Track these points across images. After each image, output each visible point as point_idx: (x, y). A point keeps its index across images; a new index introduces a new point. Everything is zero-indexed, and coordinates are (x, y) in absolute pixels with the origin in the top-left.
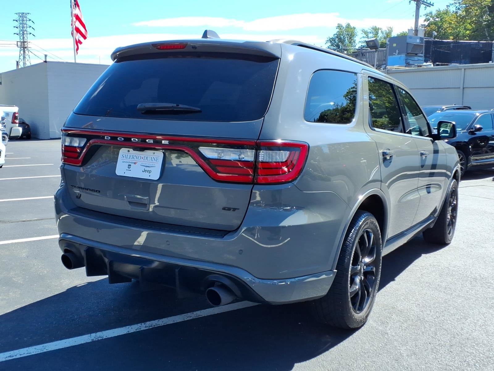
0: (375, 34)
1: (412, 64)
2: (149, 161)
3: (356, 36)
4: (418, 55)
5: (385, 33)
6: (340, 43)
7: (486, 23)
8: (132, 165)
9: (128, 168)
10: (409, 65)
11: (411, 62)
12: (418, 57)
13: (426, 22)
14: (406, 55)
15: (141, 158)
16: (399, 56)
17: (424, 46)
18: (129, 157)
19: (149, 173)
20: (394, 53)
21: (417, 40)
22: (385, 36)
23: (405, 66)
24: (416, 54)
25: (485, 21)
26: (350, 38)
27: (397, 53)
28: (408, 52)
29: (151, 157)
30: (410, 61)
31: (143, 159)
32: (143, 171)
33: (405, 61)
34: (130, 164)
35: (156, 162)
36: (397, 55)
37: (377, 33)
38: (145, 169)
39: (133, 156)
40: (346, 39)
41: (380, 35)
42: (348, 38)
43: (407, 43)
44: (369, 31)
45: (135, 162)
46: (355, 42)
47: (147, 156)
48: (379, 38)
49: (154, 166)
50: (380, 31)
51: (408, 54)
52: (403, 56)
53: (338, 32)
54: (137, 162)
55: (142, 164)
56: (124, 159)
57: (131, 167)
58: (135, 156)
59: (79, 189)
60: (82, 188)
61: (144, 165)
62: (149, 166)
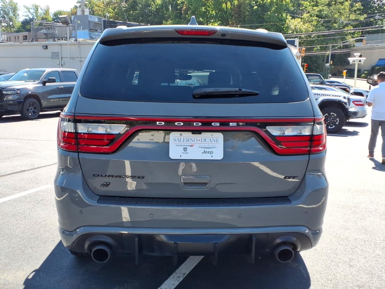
0: (36, 10)
1: (95, 38)
2: (208, 143)
3: (19, 11)
4: (98, 31)
5: (44, 10)
6: (5, 15)
7: (125, 8)
8: (189, 148)
9: (184, 151)
10: (92, 38)
11: (94, 37)
12: (98, 33)
13: (78, 4)
14: (89, 30)
15: (198, 141)
16: (84, 31)
17: (102, 24)
18: (182, 140)
19: (211, 153)
20: (79, 29)
21: (95, 19)
22: (44, 12)
23: (89, 39)
24: (96, 30)
25: (124, 7)
26: (14, 11)
27: (82, 29)
28: (90, 28)
29: (209, 138)
30: (93, 35)
31: (201, 141)
32: (203, 152)
33: (89, 36)
34: (186, 147)
35: (216, 143)
36: (82, 30)
37: (37, 9)
38: (204, 151)
39: (188, 139)
40: (10, 12)
41: (40, 11)
42: (12, 11)
43: (89, 21)
44: (30, 7)
45: (192, 144)
46: (19, 15)
47: (204, 138)
48: (39, 13)
49: (215, 147)
50: (39, 8)
51: (90, 30)
52: (87, 31)
53: (2, 5)
54: (193, 144)
55: (200, 146)
56: (177, 142)
57: (188, 149)
58: (190, 139)
59: (108, 177)
60: (113, 176)
61: (202, 146)
62: (209, 147)
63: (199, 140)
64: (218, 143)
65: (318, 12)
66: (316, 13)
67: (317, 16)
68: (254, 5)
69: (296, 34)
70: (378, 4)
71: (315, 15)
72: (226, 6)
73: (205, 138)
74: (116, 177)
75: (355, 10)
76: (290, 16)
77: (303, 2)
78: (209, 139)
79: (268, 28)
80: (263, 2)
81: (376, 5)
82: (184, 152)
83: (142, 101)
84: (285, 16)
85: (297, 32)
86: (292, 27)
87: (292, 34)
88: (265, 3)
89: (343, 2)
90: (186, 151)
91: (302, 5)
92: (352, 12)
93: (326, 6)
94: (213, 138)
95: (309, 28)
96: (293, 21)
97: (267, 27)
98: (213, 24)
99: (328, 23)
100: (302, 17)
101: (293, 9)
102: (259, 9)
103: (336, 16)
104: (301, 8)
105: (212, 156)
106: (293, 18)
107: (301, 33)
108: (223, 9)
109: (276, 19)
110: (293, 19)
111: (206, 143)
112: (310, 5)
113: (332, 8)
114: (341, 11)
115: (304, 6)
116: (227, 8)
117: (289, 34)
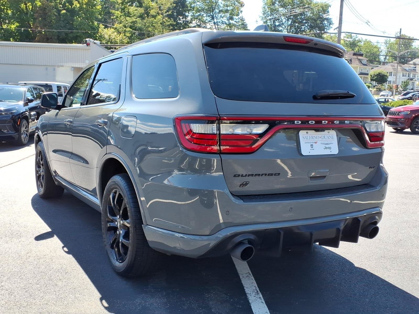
2: (327, 139)
8: (314, 144)
9: (311, 147)
18: (308, 138)
19: (330, 149)
32: (325, 148)
34: (312, 144)
35: (332, 139)
38: (325, 146)
39: (312, 137)
54: (317, 141)
55: (321, 143)
56: (305, 140)
57: (314, 146)
58: (314, 137)
59: (248, 176)
60: (252, 175)
61: (323, 143)
62: (327, 143)
63: (320, 137)
64: (334, 139)
65: (132, 22)
66: (130, 24)
67: (131, 27)
68: (61, 9)
69: (110, 44)
70: (183, 21)
71: (129, 26)
72: (26, 7)
73: (324, 135)
74: (256, 175)
75: (168, 25)
76: (103, 25)
77: (113, 11)
78: (327, 136)
79: (80, 36)
80: (71, 7)
81: (182, 22)
82: (311, 149)
83: (279, 102)
84: (96, 24)
85: (111, 43)
86: (106, 36)
87: (107, 44)
88: (74, 8)
89: (156, 16)
90: (313, 147)
91: (113, 14)
92: (165, 27)
93: (139, 17)
94: (329, 135)
95: (124, 39)
96: (106, 30)
97: (78, 35)
98: (9, 25)
99: (143, 36)
100: (114, 26)
101: (101, 17)
102: (68, 14)
103: (150, 29)
104: (112, 17)
105: (331, 152)
106: (106, 27)
107: (116, 44)
108: (23, 10)
109: (88, 27)
110: (106, 29)
111: (325, 140)
112: (122, 15)
113: (145, 21)
114: (155, 25)
115: (115, 16)
116: (27, 8)
117: (103, 44)
